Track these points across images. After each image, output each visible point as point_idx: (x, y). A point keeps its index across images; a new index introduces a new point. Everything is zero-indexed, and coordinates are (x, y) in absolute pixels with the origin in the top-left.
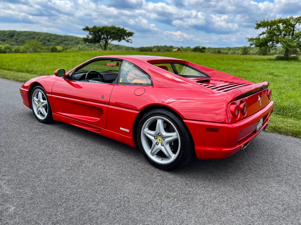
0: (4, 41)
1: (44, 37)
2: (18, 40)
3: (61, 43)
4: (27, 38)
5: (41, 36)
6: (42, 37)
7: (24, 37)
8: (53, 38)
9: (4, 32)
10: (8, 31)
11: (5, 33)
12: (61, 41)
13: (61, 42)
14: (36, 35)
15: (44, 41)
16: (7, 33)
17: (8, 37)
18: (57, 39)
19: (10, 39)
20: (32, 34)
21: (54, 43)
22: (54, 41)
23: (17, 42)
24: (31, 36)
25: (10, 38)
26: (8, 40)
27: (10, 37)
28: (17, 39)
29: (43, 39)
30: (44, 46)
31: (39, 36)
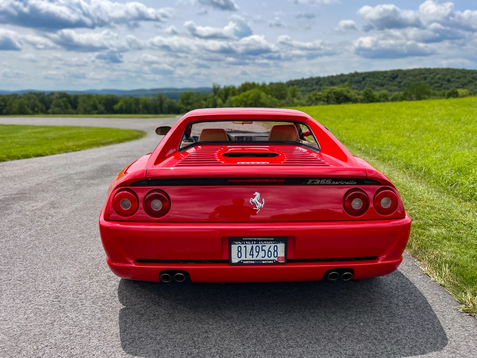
0: (382, 85)
1: (443, 75)
2: (402, 84)
3: (471, 84)
4: (414, 79)
5: (438, 74)
6: (438, 76)
7: (411, 78)
8: (457, 76)
9: (386, 72)
10: (391, 71)
11: (385, 75)
12: (471, 79)
13: (470, 82)
14: (430, 74)
15: (441, 81)
16: (390, 74)
17: (388, 80)
18: (465, 77)
19: (390, 83)
20: (424, 72)
21: (457, 85)
22: (458, 80)
23: (400, 87)
24: (422, 76)
25: (392, 81)
26: (388, 84)
27: (391, 79)
28: (399, 82)
29: (439, 79)
30: (439, 90)
31: (434, 74)
